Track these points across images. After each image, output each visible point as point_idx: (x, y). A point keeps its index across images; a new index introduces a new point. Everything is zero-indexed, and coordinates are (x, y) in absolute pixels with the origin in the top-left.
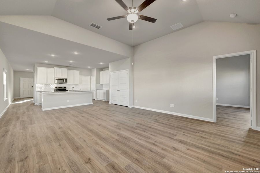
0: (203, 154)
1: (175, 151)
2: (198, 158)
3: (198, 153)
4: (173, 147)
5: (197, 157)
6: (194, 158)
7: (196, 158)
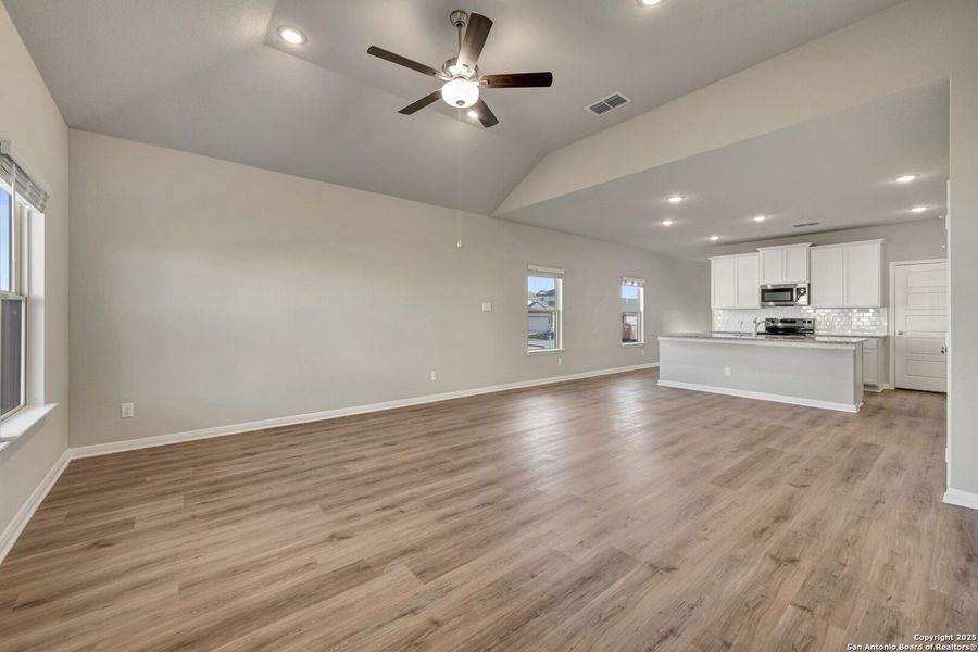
0: (257, 588)
1: (328, 533)
2: (259, 565)
3: (273, 580)
4: (349, 537)
5: (262, 565)
6: (268, 557)
7: (265, 561)
